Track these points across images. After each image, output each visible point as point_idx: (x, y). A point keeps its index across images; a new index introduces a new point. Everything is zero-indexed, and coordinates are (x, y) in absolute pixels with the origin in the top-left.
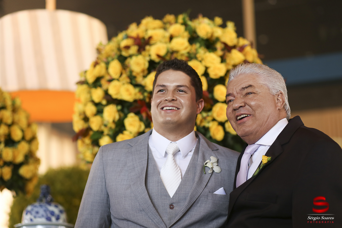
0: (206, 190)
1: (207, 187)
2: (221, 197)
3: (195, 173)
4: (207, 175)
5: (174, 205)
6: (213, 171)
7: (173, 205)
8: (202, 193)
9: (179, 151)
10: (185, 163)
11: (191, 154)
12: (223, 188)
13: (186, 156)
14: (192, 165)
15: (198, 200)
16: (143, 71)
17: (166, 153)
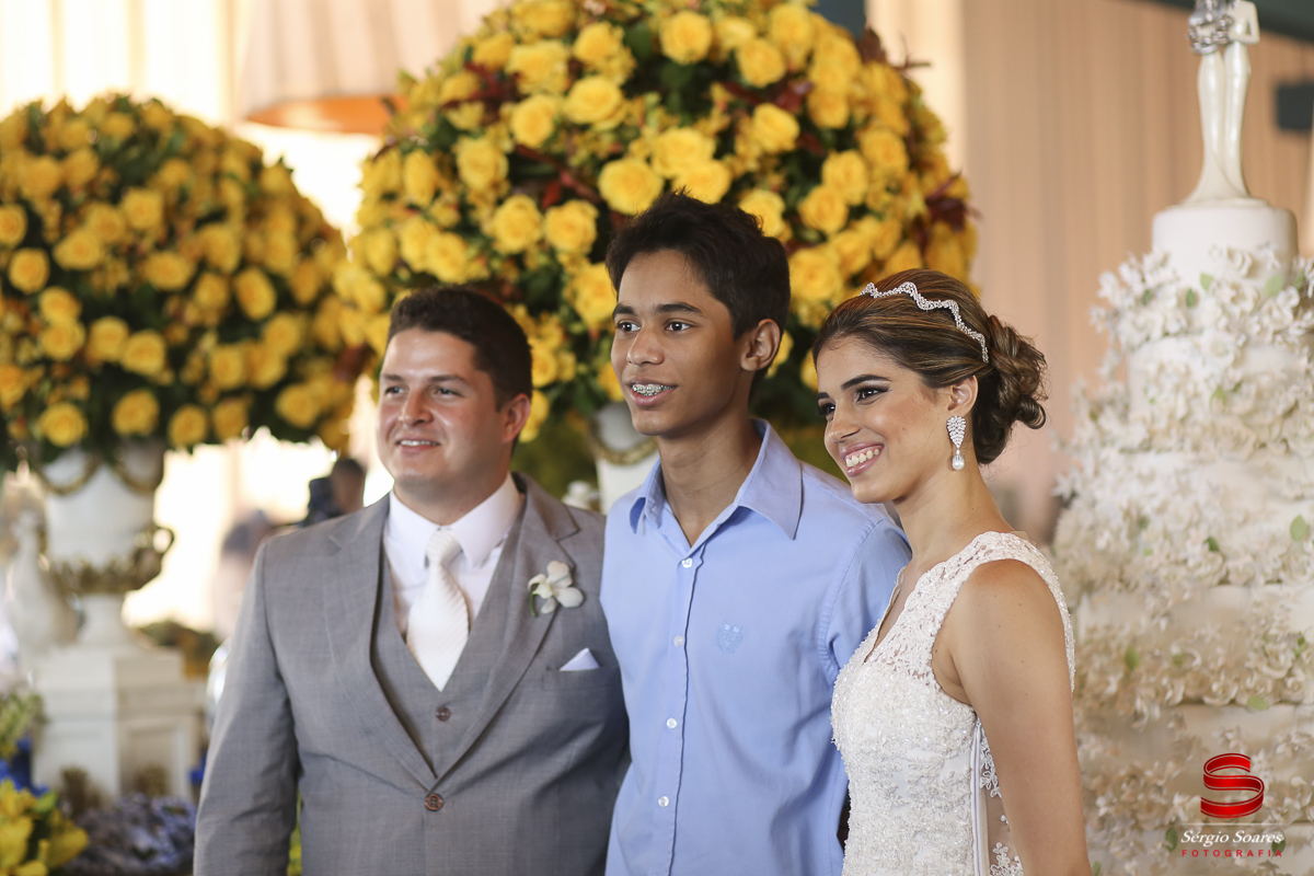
0: (540, 664)
1: (540, 655)
2: (585, 676)
3: (506, 614)
4: (539, 620)
5: (451, 708)
6: (559, 606)
7: (445, 710)
8: (528, 674)
9: (462, 551)
10: (478, 583)
11: (497, 553)
12: (586, 651)
13: (485, 560)
14: (499, 590)
15: (515, 694)
16: (495, 185)
17: (427, 562)
